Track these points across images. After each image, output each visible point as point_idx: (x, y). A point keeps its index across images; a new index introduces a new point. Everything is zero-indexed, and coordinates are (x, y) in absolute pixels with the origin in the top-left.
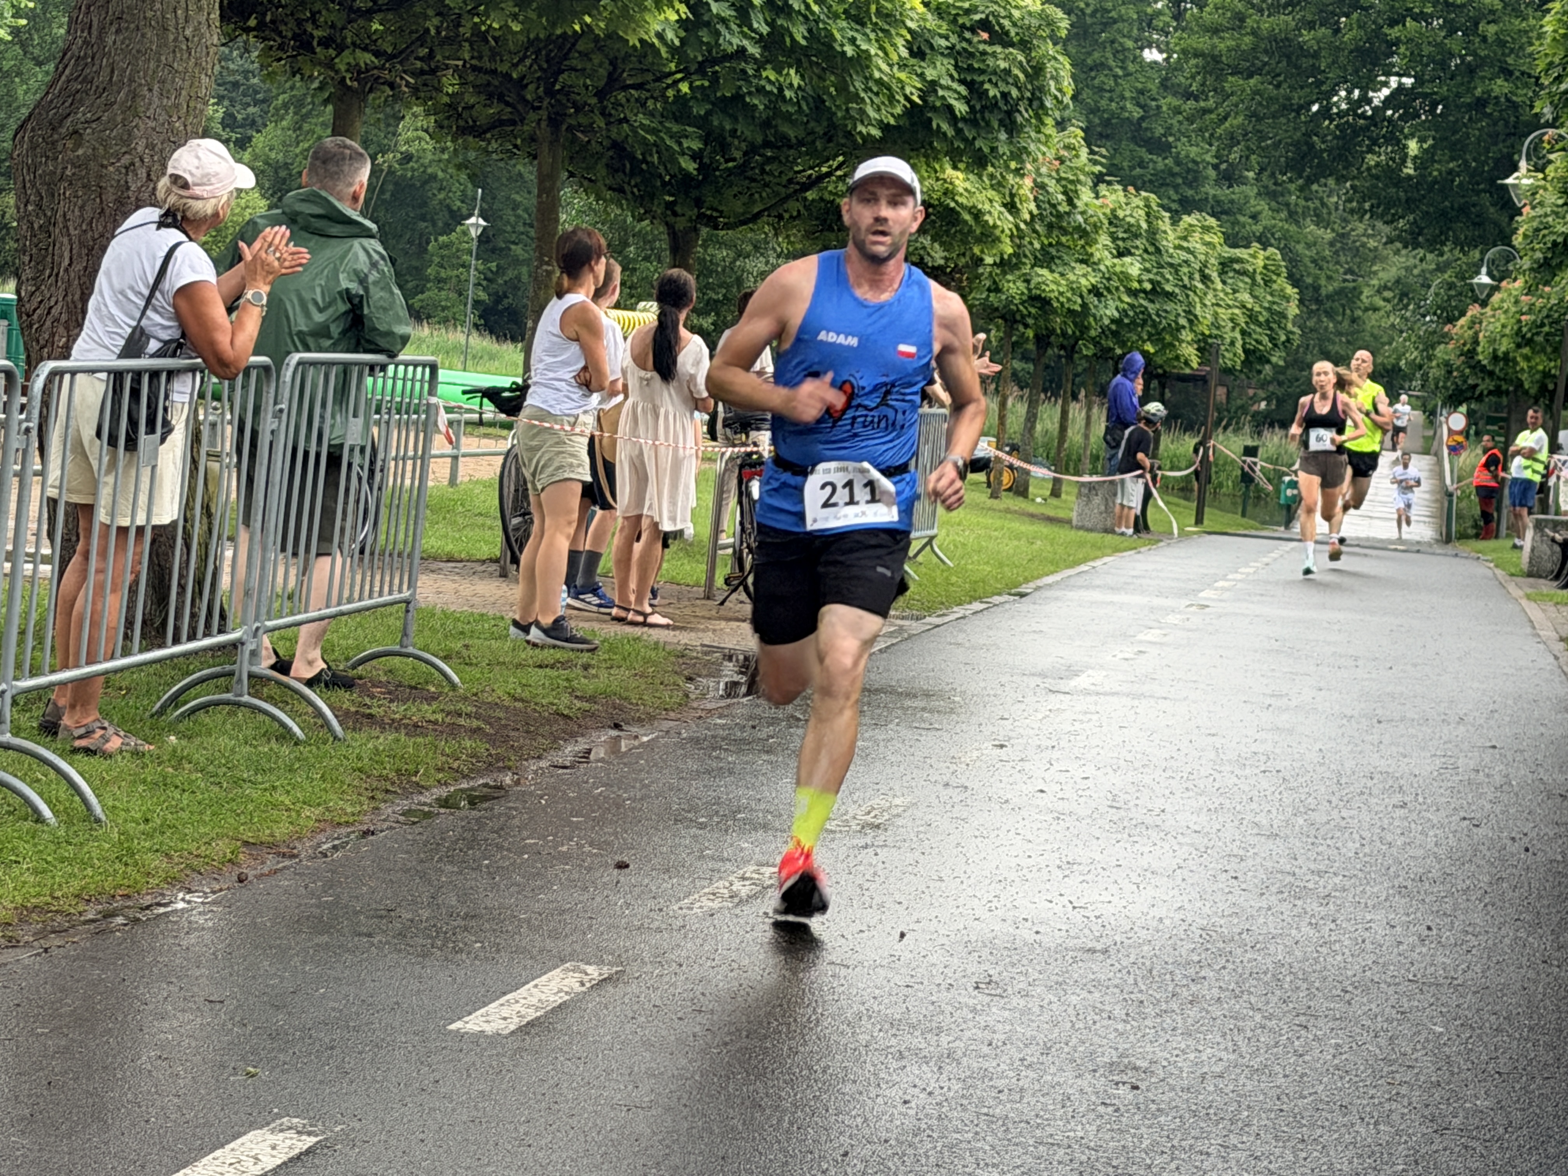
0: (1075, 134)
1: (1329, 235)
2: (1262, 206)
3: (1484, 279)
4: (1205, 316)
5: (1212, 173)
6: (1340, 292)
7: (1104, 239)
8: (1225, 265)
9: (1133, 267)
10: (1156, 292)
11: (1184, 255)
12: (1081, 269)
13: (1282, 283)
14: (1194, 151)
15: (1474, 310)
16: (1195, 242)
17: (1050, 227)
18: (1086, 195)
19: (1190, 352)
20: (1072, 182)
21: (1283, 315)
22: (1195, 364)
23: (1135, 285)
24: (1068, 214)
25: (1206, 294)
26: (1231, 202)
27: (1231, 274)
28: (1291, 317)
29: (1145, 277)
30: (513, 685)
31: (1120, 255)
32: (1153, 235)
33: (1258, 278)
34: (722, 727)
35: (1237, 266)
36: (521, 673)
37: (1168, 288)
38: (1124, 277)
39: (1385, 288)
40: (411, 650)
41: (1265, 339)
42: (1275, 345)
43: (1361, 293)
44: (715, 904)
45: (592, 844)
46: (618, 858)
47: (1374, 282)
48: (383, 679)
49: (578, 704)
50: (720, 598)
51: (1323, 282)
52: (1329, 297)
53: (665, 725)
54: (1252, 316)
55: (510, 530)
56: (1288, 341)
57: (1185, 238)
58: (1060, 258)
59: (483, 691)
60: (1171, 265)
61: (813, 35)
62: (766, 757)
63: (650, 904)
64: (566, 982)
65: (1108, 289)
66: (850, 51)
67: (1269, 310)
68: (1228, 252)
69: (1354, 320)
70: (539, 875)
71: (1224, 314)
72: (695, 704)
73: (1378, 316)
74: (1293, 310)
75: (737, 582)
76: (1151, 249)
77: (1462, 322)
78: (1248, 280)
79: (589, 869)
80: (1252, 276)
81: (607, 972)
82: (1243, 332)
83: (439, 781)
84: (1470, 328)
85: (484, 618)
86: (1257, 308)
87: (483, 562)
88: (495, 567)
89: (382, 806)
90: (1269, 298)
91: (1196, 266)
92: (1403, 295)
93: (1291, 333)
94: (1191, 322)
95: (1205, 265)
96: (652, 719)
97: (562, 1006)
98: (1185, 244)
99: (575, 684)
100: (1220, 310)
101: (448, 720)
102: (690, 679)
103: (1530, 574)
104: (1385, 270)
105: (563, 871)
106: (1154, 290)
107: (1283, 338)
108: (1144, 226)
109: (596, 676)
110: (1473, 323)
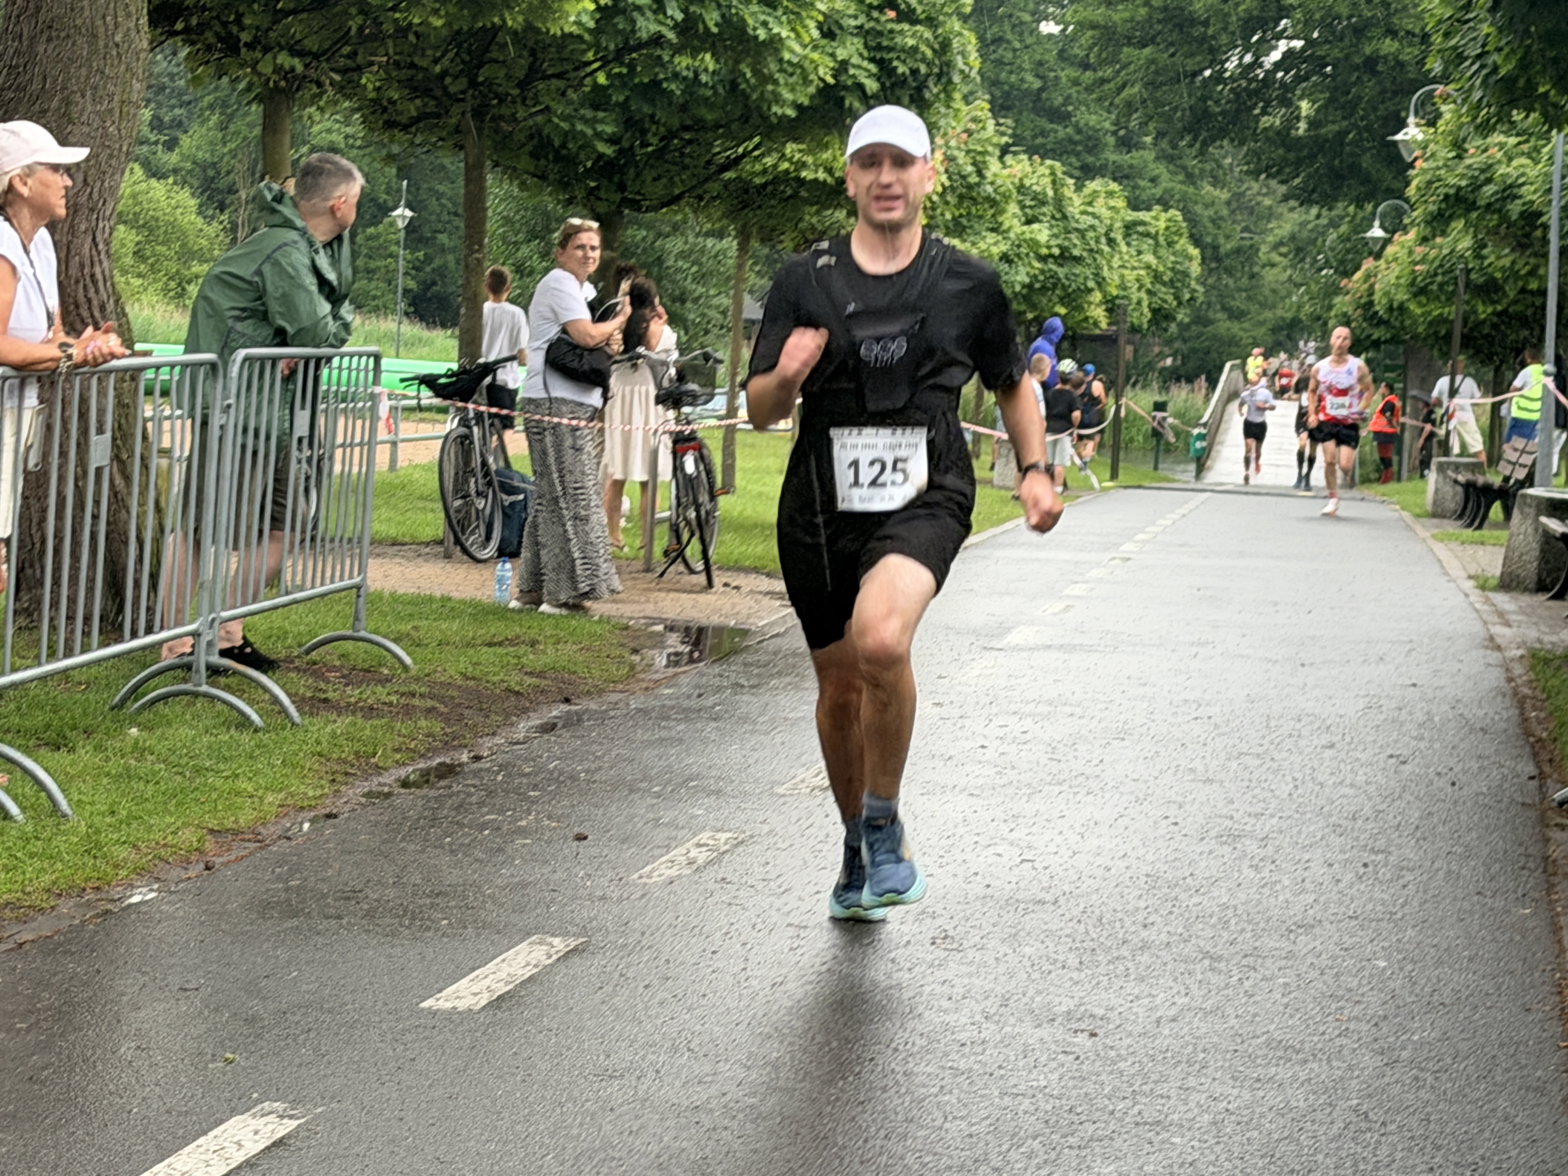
0: (982, 106)
1: (1225, 195)
2: (1161, 169)
3: (1377, 232)
4: (1113, 278)
5: (1111, 140)
6: (1238, 250)
7: (1013, 208)
8: (1129, 228)
9: (1042, 233)
10: (1065, 257)
11: (1090, 220)
12: (991, 238)
13: (1183, 243)
14: (1093, 120)
15: (1368, 264)
16: (1099, 207)
17: (961, 197)
18: (994, 166)
19: (1099, 313)
20: (980, 153)
21: (1186, 274)
22: (1104, 325)
23: (1044, 251)
24: (978, 185)
25: (1112, 257)
26: (1131, 167)
27: (1135, 236)
28: (1194, 275)
29: (1053, 242)
30: (463, 664)
31: (1029, 222)
32: (1059, 202)
33: (1161, 239)
34: (670, 697)
35: (1140, 229)
36: (471, 652)
37: (1076, 252)
38: (1033, 244)
39: (1281, 243)
40: (363, 634)
41: (1170, 298)
42: (1180, 304)
43: (1258, 250)
44: (674, 872)
45: (549, 818)
46: (576, 830)
47: (1270, 239)
48: (337, 663)
49: (529, 680)
50: (660, 570)
51: (1221, 240)
52: (1227, 255)
53: (614, 697)
54: (1157, 277)
55: (452, 512)
56: (1192, 299)
57: (1090, 204)
58: (971, 227)
59: (435, 671)
60: (1077, 230)
61: (726, 21)
62: (714, 724)
63: (610, 874)
64: (533, 955)
65: (1018, 255)
66: (762, 34)
67: (1172, 269)
68: (1132, 216)
69: (1253, 276)
70: (500, 850)
71: (1130, 275)
72: (642, 676)
73: (1275, 271)
74: (1195, 269)
75: (675, 554)
76: (1058, 216)
77: (1358, 275)
78: (1151, 241)
79: (549, 842)
80: (1155, 237)
81: (573, 943)
82: (1149, 292)
83: (397, 762)
84: (1365, 282)
85: (431, 599)
86: (1161, 269)
87: (427, 544)
88: (440, 549)
89: (343, 788)
90: (1172, 258)
91: (1102, 231)
92: (1299, 250)
93: (1195, 291)
94: (1099, 284)
95: (1110, 229)
96: (601, 692)
97: (531, 979)
98: (1090, 209)
99: (524, 660)
100: (1126, 272)
101: (402, 701)
102: (635, 651)
103: (1434, 515)
104: (1280, 227)
105: (524, 845)
106: (1062, 255)
107: (1187, 296)
108: (1050, 193)
109: (544, 652)
110: (1368, 276)
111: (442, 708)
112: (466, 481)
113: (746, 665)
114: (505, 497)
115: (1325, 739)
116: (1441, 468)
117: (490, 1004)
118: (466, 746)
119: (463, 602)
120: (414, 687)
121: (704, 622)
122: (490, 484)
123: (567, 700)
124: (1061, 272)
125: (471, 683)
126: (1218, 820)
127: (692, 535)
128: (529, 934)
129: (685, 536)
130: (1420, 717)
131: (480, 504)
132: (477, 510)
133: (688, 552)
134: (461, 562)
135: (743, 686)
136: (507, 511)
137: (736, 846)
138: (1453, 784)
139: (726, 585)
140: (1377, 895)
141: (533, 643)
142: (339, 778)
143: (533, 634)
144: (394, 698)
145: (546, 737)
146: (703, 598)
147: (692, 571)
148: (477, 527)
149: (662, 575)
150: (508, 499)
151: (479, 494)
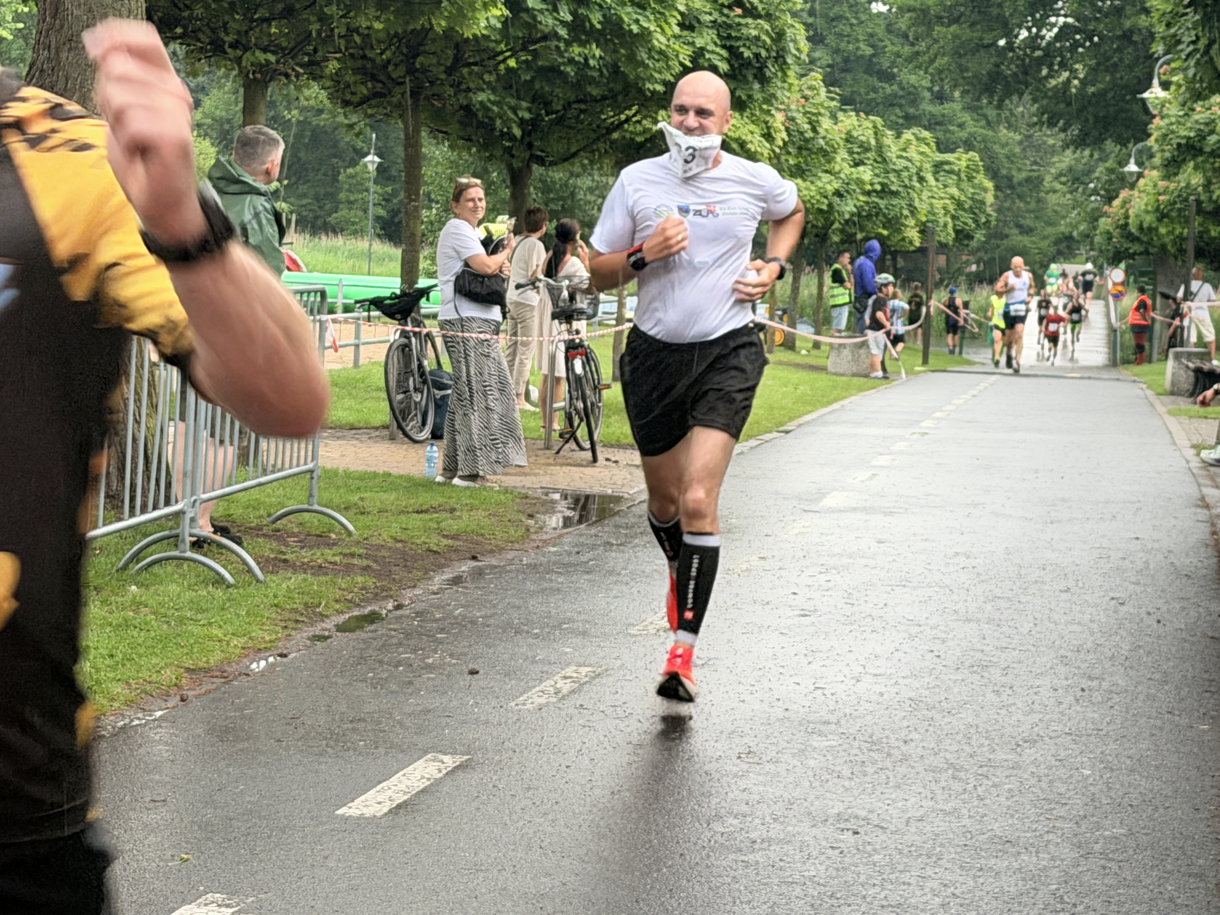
0: (816, 77)
1: (1018, 137)
2: (966, 117)
3: (1132, 167)
4: (922, 207)
5: (927, 95)
6: (1028, 180)
7: (842, 154)
8: (938, 167)
9: (866, 173)
10: (885, 191)
11: (903, 163)
12: (826, 177)
13: (981, 178)
14: (913, 79)
15: (1124, 194)
16: (912, 153)
17: (800, 148)
18: (826, 123)
19: (913, 235)
20: (814, 114)
21: (983, 203)
22: (917, 244)
23: (868, 187)
24: (813, 139)
25: (922, 191)
26: (943, 115)
27: (942, 173)
28: (988, 204)
29: (876, 180)
30: (395, 529)
31: (856, 164)
32: (880, 148)
33: (963, 175)
34: (555, 553)
35: (947, 167)
36: (403, 517)
37: (894, 188)
38: (860, 182)
39: (1061, 175)
40: (316, 507)
41: (970, 222)
42: (978, 225)
43: (1043, 180)
44: (543, 700)
45: (451, 656)
46: (471, 666)
47: (1053, 171)
48: (296, 530)
49: (445, 542)
50: (557, 448)
51: (1014, 173)
52: (1020, 184)
53: (511, 555)
54: (959, 204)
55: (395, 404)
56: (988, 221)
57: (904, 150)
58: (809, 170)
59: (372, 536)
60: (895, 171)
61: (606, 20)
62: (586, 577)
63: (494, 703)
64: (427, 770)
65: (847, 192)
66: (635, 28)
67: (972, 199)
68: (940, 157)
69: (1039, 201)
70: (410, 683)
71: (938, 204)
72: (534, 537)
73: (1056, 196)
74: (990, 198)
75: (569, 435)
76: (879, 159)
77: (1116, 203)
78: (955, 177)
79: (448, 676)
80: (958, 174)
81: (459, 759)
82: (954, 218)
83: (337, 611)
84: (1122, 208)
85: (375, 475)
86: (963, 198)
87: (377, 428)
88: (386, 432)
89: (293, 633)
90: (972, 190)
91: (914, 170)
92: (1076, 180)
93: (989, 215)
94: (912, 212)
95: (920, 170)
96: (501, 550)
97: (423, 791)
98: (904, 154)
99: (443, 525)
100: (934, 201)
101: (345, 561)
102: (531, 516)
103: (1172, 393)
104: (1060, 161)
105: (429, 679)
106: (883, 190)
107: (983, 220)
108: (873, 142)
109: (460, 517)
110: (1124, 203)
111: (375, 566)
112: (407, 380)
113: (617, 526)
114: (436, 392)
115: (1063, 585)
116: (1177, 356)
117: (390, 811)
118: (391, 597)
119: (401, 477)
120: (354, 549)
121: (588, 491)
122: (425, 382)
123: (474, 558)
124: (882, 203)
125: (399, 545)
126: (972, 653)
127: (581, 420)
128: (426, 752)
129: (576, 421)
130: (1140, 565)
131: (417, 397)
132: (416, 403)
133: (579, 434)
134: (403, 443)
135: (612, 545)
136: (440, 403)
137: (593, 678)
138: (1159, 622)
139: (607, 460)
140: (1090, 715)
141: (452, 510)
142: (291, 624)
143: (452, 502)
144: (337, 559)
145: (455, 588)
146: (589, 471)
147: (582, 449)
148: (416, 415)
149: (558, 452)
150: (439, 394)
151: (416, 390)
